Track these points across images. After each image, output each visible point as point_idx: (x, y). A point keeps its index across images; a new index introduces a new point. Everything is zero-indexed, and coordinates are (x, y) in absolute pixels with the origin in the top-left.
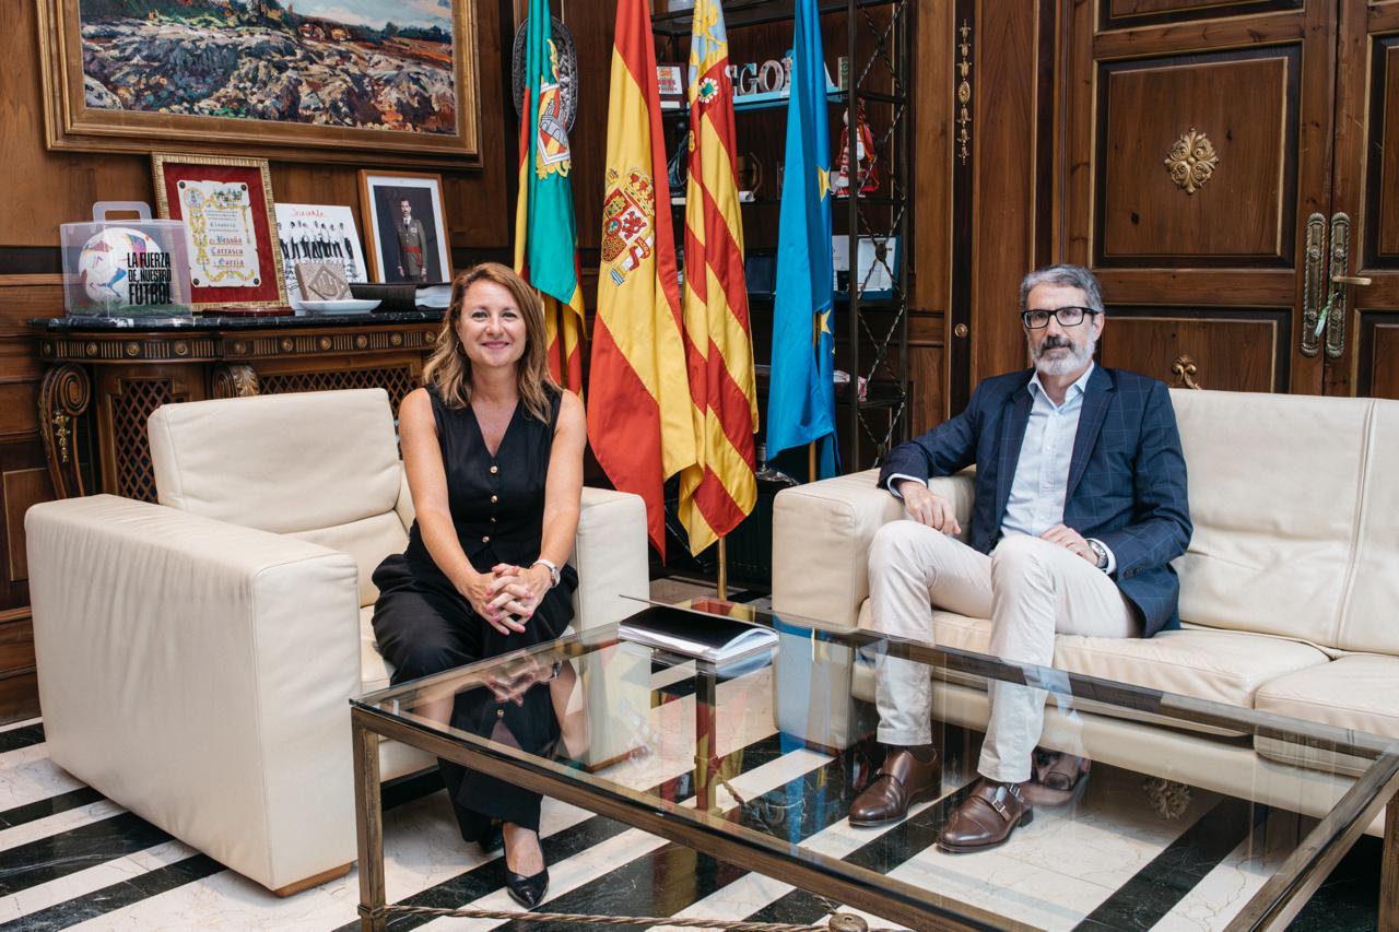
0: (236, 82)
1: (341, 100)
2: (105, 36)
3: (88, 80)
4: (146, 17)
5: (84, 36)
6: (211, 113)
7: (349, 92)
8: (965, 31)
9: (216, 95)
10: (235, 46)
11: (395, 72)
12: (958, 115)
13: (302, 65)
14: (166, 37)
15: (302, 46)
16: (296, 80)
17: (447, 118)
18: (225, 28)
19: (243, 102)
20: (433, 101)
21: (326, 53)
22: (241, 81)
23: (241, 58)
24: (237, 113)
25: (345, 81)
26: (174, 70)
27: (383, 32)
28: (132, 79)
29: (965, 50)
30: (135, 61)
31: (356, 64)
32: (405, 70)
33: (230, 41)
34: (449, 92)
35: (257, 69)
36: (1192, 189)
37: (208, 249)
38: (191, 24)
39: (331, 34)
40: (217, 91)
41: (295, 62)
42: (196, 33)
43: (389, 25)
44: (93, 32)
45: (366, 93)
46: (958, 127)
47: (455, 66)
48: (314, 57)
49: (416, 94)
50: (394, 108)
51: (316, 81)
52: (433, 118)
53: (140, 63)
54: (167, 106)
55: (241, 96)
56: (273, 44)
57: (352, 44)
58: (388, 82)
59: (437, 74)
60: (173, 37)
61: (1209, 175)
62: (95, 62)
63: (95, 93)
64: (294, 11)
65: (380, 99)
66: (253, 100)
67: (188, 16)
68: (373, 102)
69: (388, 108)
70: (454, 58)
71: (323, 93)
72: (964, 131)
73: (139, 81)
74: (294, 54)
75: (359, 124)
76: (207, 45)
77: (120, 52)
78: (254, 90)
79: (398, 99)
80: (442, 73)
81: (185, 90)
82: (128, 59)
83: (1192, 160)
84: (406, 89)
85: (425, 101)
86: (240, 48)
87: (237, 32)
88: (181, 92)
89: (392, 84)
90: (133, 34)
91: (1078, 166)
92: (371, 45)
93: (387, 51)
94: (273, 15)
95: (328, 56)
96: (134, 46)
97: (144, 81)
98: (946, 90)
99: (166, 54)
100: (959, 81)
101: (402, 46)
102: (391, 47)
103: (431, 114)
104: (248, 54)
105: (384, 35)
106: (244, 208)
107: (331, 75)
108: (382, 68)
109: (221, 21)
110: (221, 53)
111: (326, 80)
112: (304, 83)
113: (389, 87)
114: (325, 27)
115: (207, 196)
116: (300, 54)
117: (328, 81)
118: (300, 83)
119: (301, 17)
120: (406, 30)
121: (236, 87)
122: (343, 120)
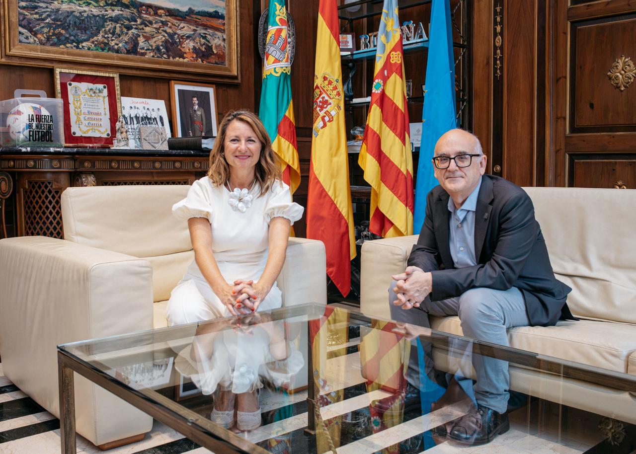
0: (103, 34)
1: (162, 45)
2: (31, 8)
3: (21, 29)
5: (19, 7)
6: (89, 49)
7: (166, 41)
8: (498, 9)
9: (92, 40)
10: (103, 15)
11: (192, 33)
12: (495, 53)
13: (140, 27)
14: (65, 10)
16: (137, 34)
17: (221, 57)
18: (98, 6)
20: (213, 48)
21: (154, 22)
22: (106, 33)
23: (107, 22)
24: (103, 50)
25: (164, 36)
26: (69, 27)
27: (186, 12)
28: (46, 30)
29: (498, 19)
30: (47, 21)
31: (170, 27)
32: (198, 32)
33: (101, 13)
34: (222, 44)
35: (115, 28)
36: (623, 89)
37: (82, 117)
38: (79, 4)
39: (157, 13)
40: (93, 38)
41: (137, 25)
42: (81, 8)
43: (190, 9)
44: (24, 5)
45: (175, 42)
46: (495, 59)
47: (226, 31)
48: (147, 23)
49: (204, 44)
50: (191, 51)
51: (148, 35)
52: (214, 56)
53: (50, 22)
54: (65, 44)
55: (106, 41)
56: (125, 15)
57: (169, 18)
58: (188, 37)
59: (216, 34)
60: (68, 10)
61: (632, 80)
62: (25, 20)
63: (24, 36)
66: (113, 43)
68: (179, 47)
69: (188, 51)
71: (152, 42)
72: (498, 62)
73: (49, 31)
74: (136, 21)
75: (171, 58)
76: (88, 15)
77: (39, 16)
78: (113, 38)
79: (194, 46)
80: (219, 34)
81: (74, 37)
82: (43, 20)
83: (623, 72)
84: (198, 41)
85: (209, 48)
86: (106, 17)
87: (105, 9)
89: (191, 39)
90: (47, 7)
91: (560, 79)
92: (180, 18)
93: (189, 22)
94: (125, 1)
95: (156, 23)
96: (47, 13)
97: (52, 31)
98: (489, 40)
99: (65, 18)
100: (495, 35)
101: (197, 20)
102: (191, 20)
103: (212, 55)
104: (110, 21)
105: (187, 14)
106: (104, 97)
107: (156, 33)
108: (185, 30)
109: (96, 3)
110: (95, 19)
111: (154, 35)
112: (141, 36)
113: (189, 40)
114: (154, 8)
115: (84, 90)
116: (139, 21)
117: (155, 36)
118: (139, 36)
119: (140, 3)
120: (199, 12)
121: (103, 37)
122: (162, 56)
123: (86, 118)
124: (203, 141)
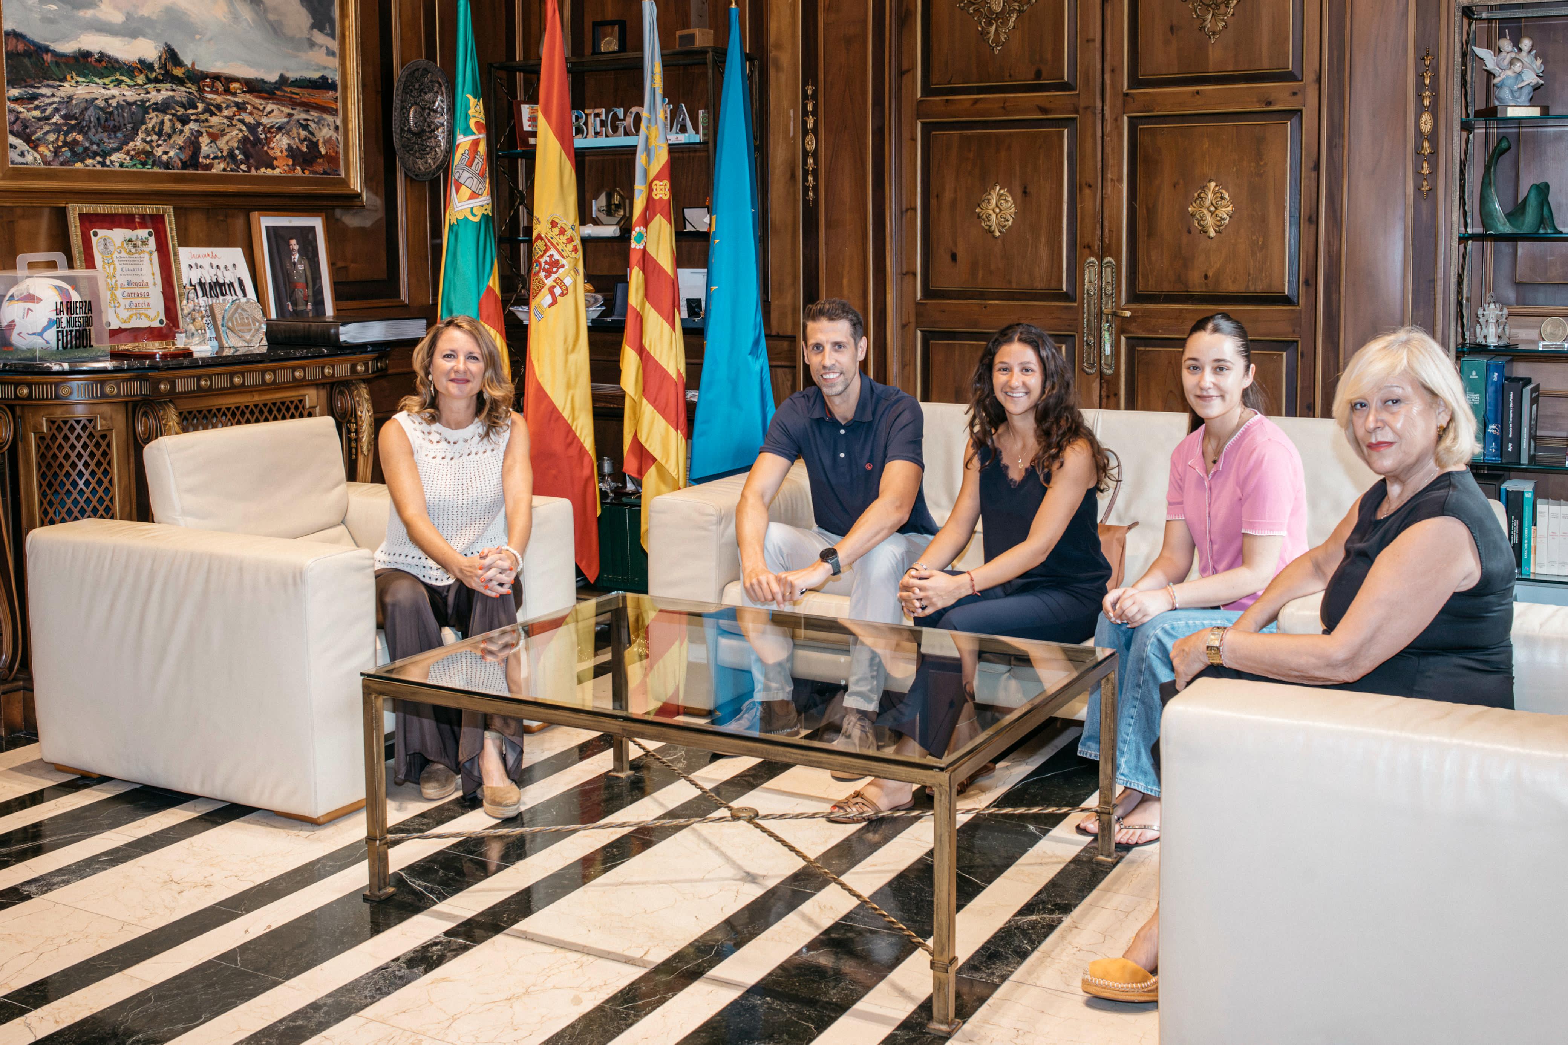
0: (144, 136)
1: (238, 148)
2: (27, 98)
3: (12, 140)
4: (64, 79)
5: (9, 99)
6: (122, 165)
7: (245, 139)
8: (810, 89)
9: (126, 148)
10: (143, 102)
11: (286, 120)
13: (203, 117)
14: (82, 97)
15: (203, 99)
16: (198, 131)
17: (332, 161)
18: (135, 85)
19: (149, 154)
20: (320, 145)
21: (224, 105)
22: (148, 134)
23: (148, 113)
24: (144, 164)
25: (241, 130)
26: (89, 127)
27: (276, 83)
28: (52, 137)
29: (810, 107)
30: (54, 121)
31: (251, 114)
32: (295, 117)
33: (139, 98)
34: (335, 135)
35: (162, 123)
36: (997, 234)
37: (119, 293)
38: (104, 84)
39: (229, 88)
40: (127, 144)
41: (197, 114)
42: (108, 92)
43: (282, 76)
44: (17, 94)
45: (259, 140)
47: (340, 111)
48: (214, 110)
49: (305, 140)
50: (285, 153)
51: (215, 131)
52: (320, 161)
53: (59, 123)
54: (82, 161)
55: (148, 148)
56: (178, 99)
57: (248, 96)
58: (280, 129)
59: (324, 119)
60: (88, 97)
62: (19, 122)
63: (18, 151)
64: (196, 68)
65: (272, 145)
66: (159, 152)
67: (101, 76)
68: (266, 148)
69: (280, 154)
70: (340, 104)
71: (221, 143)
72: (810, 178)
73: (58, 139)
74: (196, 107)
75: (253, 169)
76: (118, 102)
77: (41, 113)
78: (160, 142)
79: (289, 145)
80: (329, 118)
81: (98, 145)
82: (48, 119)
83: (997, 210)
84: (295, 135)
85: (313, 146)
86: (148, 104)
87: (145, 89)
88: (95, 147)
89: (284, 131)
90: (53, 95)
92: (266, 95)
93: (279, 101)
94: (178, 72)
95: (228, 107)
96: (54, 106)
97: (62, 138)
98: (795, 141)
99: (82, 113)
100: (805, 131)
101: (294, 96)
102: (283, 96)
103: (317, 158)
104: (155, 110)
105: (277, 86)
106: (151, 253)
107: (228, 126)
108: (275, 116)
109: (132, 80)
110: (130, 109)
111: (224, 130)
112: (205, 134)
113: (280, 134)
114: (224, 81)
115: (118, 244)
116: (201, 107)
117: (226, 131)
118: (201, 134)
119: (202, 72)
120: (296, 80)
121: (144, 140)
122: (238, 167)
124: (342, 329)
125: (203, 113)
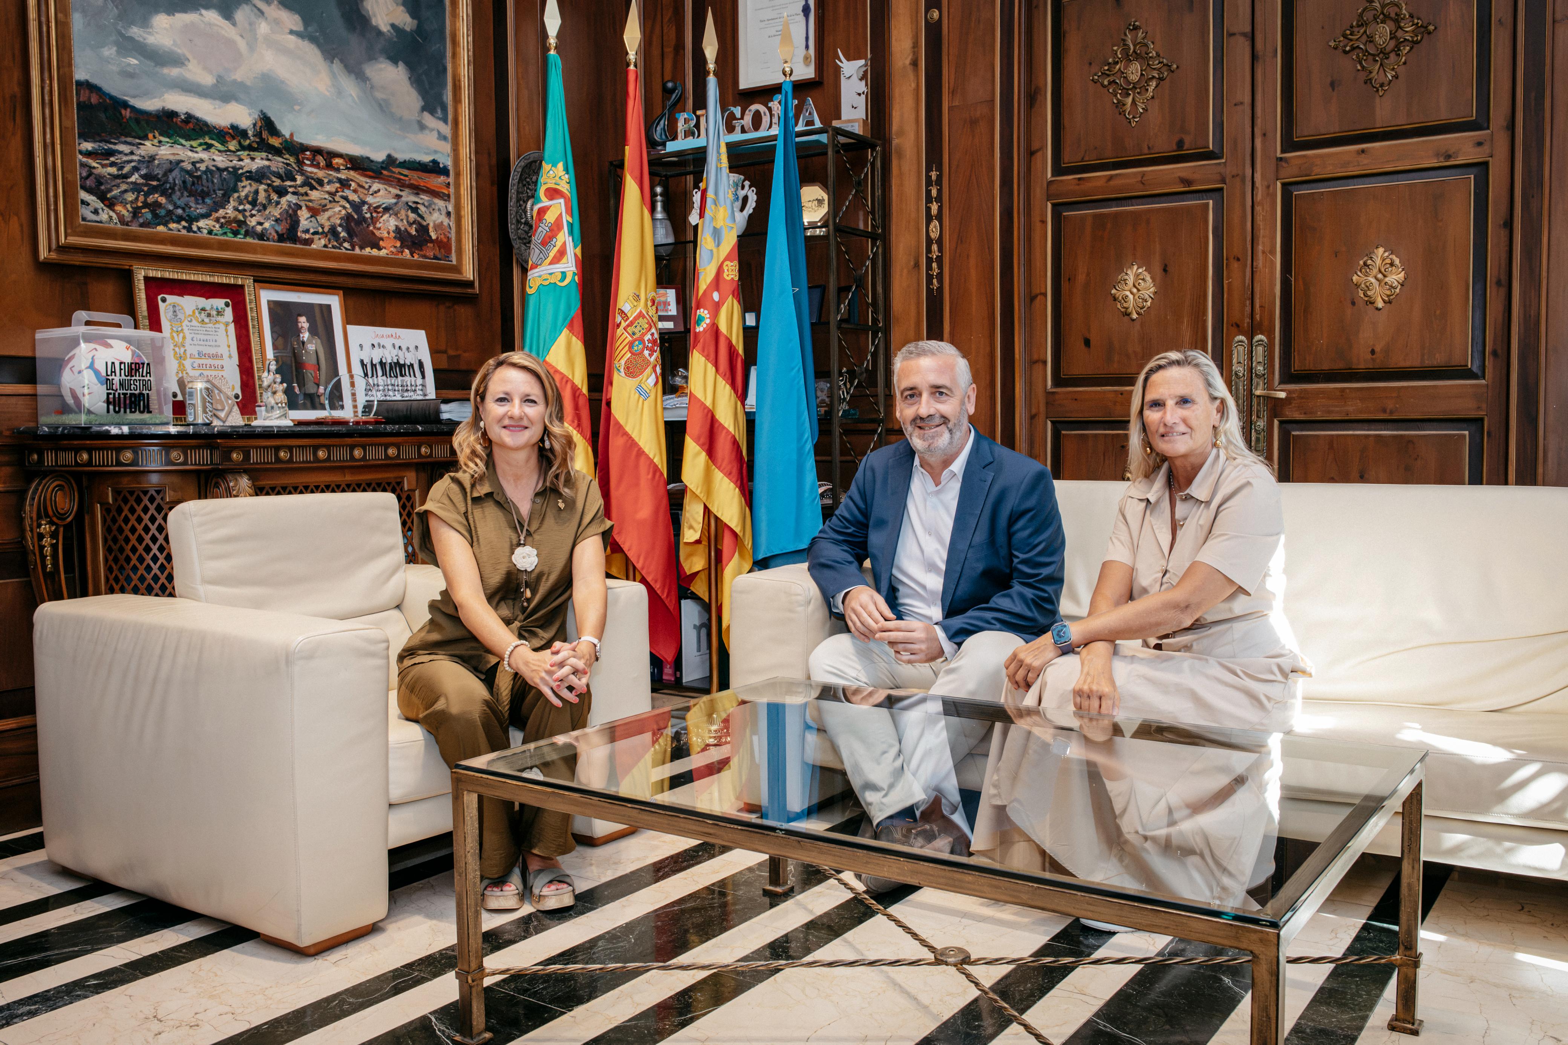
0: (236, 204)
1: (340, 225)
2: (102, 154)
3: (83, 195)
4: (145, 138)
5: (81, 152)
6: (210, 232)
7: (348, 218)
8: (934, 175)
9: (215, 215)
10: (236, 169)
11: (394, 201)
12: (929, 251)
13: (302, 190)
14: (165, 158)
15: (302, 172)
16: (296, 204)
17: (443, 246)
18: (226, 151)
19: (241, 223)
20: (431, 230)
21: (326, 181)
22: (241, 203)
23: (241, 181)
24: (235, 233)
25: (344, 208)
26: (172, 188)
27: (383, 162)
28: (130, 197)
29: (934, 193)
30: (133, 179)
31: (355, 191)
32: (404, 199)
33: (231, 164)
34: (446, 221)
35: (257, 192)
36: (1135, 316)
38: (192, 146)
39: (331, 163)
40: (217, 211)
41: (295, 187)
42: (196, 155)
43: (389, 156)
44: (90, 149)
45: (365, 220)
46: (930, 261)
47: (452, 197)
48: (314, 184)
49: (414, 222)
50: (392, 234)
51: (315, 206)
52: (432, 245)
53: (138, 181)
54: (165, 224)
55: (241, 217)
56: (274, 169)
57: (352, 173)
58: (387, 209)
59: (435, 204)
60: (172, 158)
61: (1149, 304)
62: (92, 178)
63: (91, 208)
64: (295, 139)
65: (378, 225)
66: (252, 222)
67: (188, 138)
68: (371, 228)
69: (387, 235)
70: (452, 190)
71: (323, 218)
72: (934, 265)
73: (137, 199)
74: (295, 180)
75: (357, 248)
76: (207, 167)
77: (118, 170)
78: (254, 212)
79: (397, 226)
80: (440, 203)
81: (183, 209)
82: (126, 176)
83: (1135, 290)
84: (404, 217)
85: (423, 229)
86: (240, 171)
87: (238, 156)
88: (180, 211)
89: (391, 212)
90: (132, 153)
91: (1036, 296)
92: (372, 174)
93: (387, 181)
94: (275, 142)
95: (329, 182)
96: (133, 164)
97: (141, 198)
98: (918, 230)
99: (165, 174)
100: (929, 219)
101: (402, 177)
102: (391, 177)
103: (427, 242)
104: (248, 178)
105: (384, 165)
106: (227, 324)
107: (330, 201)
108: (382, 196)
109: (222, 144)
110: (221, 176)
111: (325, 205)
112: (304, 208)
113: (387, 215)
114: (325, 155)
115: (189, 312)
116: (300, 179)
117: (328, 207)
118: (300, 207)
119: (301, 144)
120: (405, 161)
121: (236, 209)
122: (341, 244)
123: (196, 365)
124: (444, 407)
125: (302, 186)
